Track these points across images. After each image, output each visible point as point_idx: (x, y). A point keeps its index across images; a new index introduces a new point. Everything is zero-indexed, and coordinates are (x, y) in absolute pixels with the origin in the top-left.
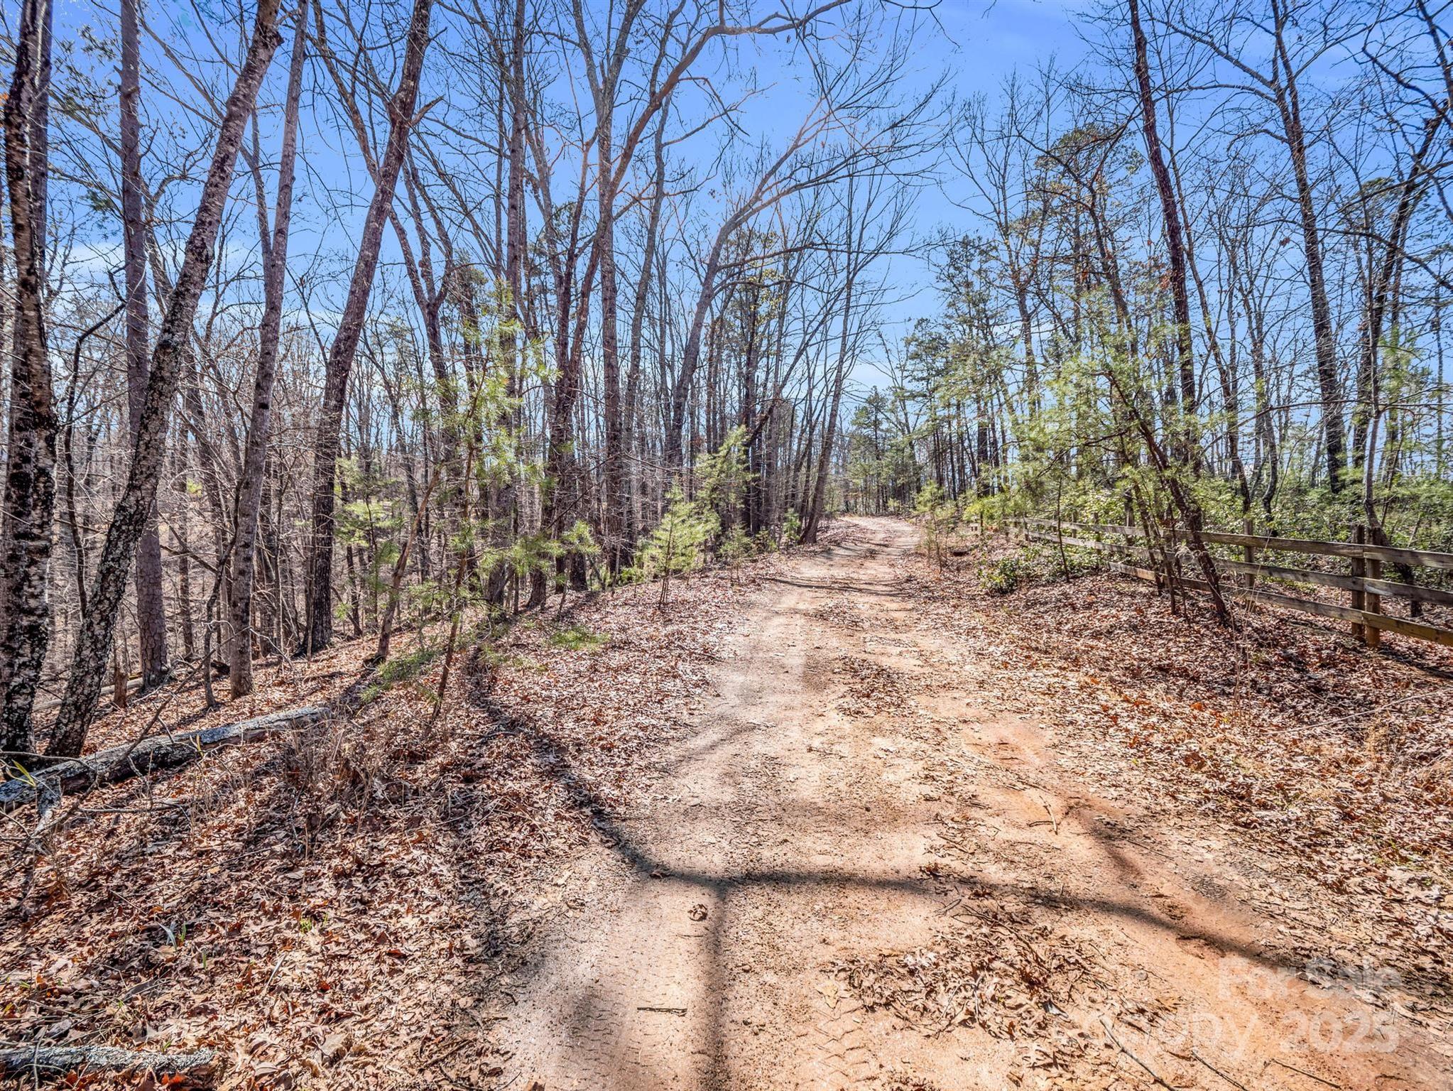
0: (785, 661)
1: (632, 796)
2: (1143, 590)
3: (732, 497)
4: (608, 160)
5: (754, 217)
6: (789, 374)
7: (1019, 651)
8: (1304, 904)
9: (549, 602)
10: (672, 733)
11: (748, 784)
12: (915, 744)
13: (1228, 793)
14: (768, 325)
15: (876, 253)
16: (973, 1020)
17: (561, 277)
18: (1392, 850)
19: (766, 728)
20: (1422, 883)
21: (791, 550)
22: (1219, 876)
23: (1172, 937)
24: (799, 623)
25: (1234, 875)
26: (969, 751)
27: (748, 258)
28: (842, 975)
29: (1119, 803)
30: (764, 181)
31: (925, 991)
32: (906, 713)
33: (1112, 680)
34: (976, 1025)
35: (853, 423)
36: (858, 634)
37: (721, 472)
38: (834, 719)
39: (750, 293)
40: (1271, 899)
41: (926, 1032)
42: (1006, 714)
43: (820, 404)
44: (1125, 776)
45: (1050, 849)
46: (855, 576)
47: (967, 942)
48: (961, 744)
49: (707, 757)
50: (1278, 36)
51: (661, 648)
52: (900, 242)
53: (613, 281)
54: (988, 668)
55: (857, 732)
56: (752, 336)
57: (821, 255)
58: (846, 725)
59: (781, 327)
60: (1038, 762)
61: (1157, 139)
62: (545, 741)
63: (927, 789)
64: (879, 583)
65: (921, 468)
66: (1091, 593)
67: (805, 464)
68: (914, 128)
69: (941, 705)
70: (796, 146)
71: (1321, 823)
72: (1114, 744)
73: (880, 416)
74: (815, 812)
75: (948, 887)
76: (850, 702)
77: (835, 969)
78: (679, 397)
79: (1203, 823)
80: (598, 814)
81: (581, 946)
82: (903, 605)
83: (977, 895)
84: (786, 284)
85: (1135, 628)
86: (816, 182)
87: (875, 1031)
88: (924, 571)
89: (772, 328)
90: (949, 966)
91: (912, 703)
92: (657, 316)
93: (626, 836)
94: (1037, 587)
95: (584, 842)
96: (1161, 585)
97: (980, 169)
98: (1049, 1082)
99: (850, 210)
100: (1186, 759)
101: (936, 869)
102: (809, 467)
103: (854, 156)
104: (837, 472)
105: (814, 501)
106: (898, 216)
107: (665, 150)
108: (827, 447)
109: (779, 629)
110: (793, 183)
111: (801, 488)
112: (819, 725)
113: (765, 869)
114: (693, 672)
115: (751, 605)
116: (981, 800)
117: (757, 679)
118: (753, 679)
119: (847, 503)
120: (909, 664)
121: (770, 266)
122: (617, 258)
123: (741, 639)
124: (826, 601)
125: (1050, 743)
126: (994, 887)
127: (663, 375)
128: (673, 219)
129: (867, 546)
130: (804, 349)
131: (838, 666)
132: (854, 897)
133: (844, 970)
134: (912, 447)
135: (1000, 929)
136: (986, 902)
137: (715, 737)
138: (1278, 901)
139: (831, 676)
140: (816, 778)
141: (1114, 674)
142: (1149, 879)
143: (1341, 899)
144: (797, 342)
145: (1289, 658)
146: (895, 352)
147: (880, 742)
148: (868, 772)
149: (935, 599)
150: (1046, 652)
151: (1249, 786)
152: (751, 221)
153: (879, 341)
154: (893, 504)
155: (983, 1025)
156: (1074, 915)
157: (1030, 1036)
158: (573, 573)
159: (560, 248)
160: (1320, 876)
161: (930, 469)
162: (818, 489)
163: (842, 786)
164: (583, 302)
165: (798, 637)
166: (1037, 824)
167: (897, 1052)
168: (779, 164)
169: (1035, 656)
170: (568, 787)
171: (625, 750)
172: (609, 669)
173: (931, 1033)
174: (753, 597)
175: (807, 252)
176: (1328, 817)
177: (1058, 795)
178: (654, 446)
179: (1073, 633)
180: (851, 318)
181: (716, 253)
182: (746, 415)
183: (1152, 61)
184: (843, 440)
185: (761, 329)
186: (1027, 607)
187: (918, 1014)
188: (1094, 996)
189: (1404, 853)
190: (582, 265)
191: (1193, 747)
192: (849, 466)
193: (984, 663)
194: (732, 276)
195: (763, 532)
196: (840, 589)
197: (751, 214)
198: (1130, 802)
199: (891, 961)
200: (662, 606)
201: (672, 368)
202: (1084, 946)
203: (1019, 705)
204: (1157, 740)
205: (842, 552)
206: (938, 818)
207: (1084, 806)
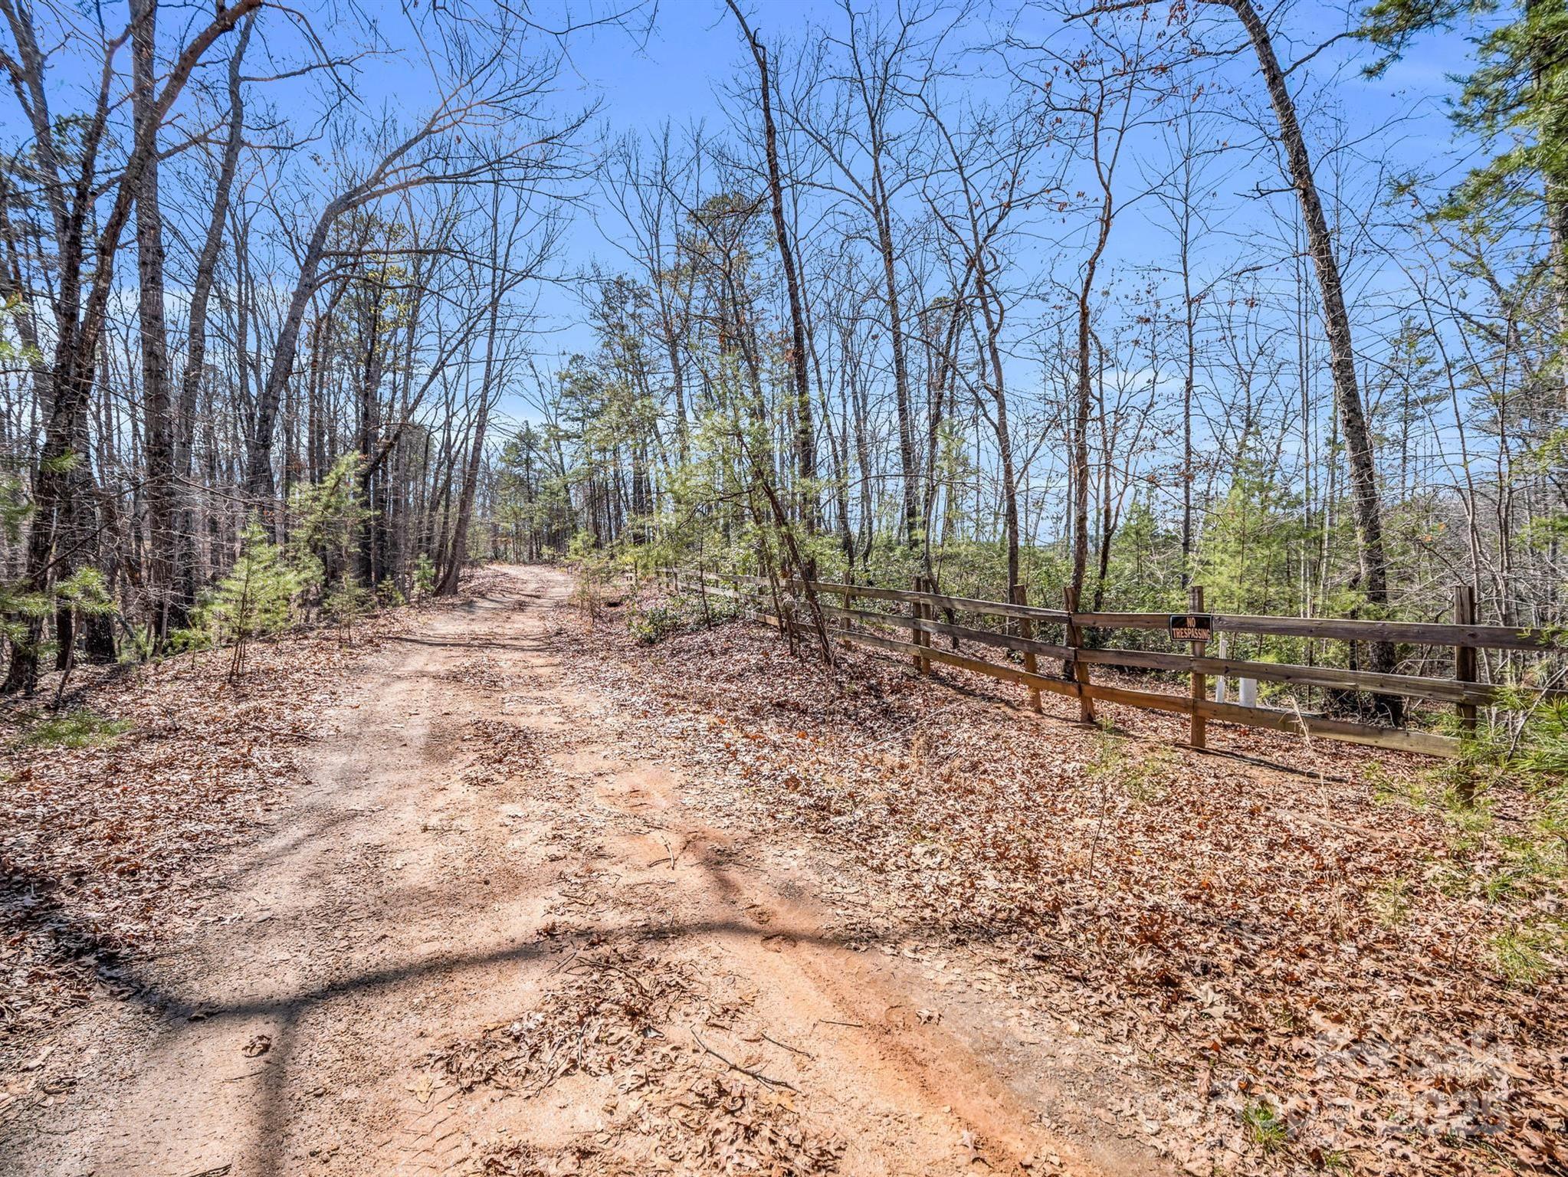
0: (404, 733)
1: (167, 927)
2: (770, 634)
3: (345, 539)
4: (149, 75)
5: (374, 201)
6: (421, 396)
7: (659, 698)
8: (857, 888)
9: (43, 682)
10: (238, 837)
11: (341, 881)
12: (547, 804)
13: (815, 807)
14: (394, 333)
15: (526, 274)
16: (575, 1067)
17: (65, 219)
18: (917, 833)
19: (370, 814)
20: (932, 853)
21: (424, 603)
22: (800, 879)
23: (758, 939)
24: (426, 687)
25: (810, 874)
26: (600, 803)
27: (366, 248)
28: (440, 1064)
29: (730, 831)
30: (388, 161)
31: (528, 1054)
32: (540, 774)
33: (737, 719)
34: (579, 1070)
35: (502, 459)
36: (496, 695)
37: (327, 507)
38: (458, 790)
39: (369, 292)
40: (835, 889)
41: (525, 1094)
42: (641, 761)
43: (462, 436)
44: (737, 805)
45: (666, 885)
46: (499, 631)
47: (579, 992)
48: (595, 796)
49: (286, 859)
50: (876, 160)
51: (228, 732)
52: (550, 269)
53: (157, 239)
54: (629, 718)
55: (484, 802)
56: (373, 344)
57: (459, 264)
58: (472, 796)
59: (411, 339)
60: (664, 804)
61: (783, 223)
62: (17, 878)
63: (554, 850)
64: (526, 637)
65: (576, 514)
66: (728, 639)
67: (443, 503)
68: (565, 149)
69: (578, 760)
70: (428, 132)
71: (876, 819)
72: (731, 779)
73: (532, 455)
74: (423, 898)
75: (564, 944)
76: (479, 770)
77: (432, 1061)
78: (264, 408)
79: (793, 835)
80: (110, 960)
81: (63, 1139)
82: (551, 660)
83: (593, 944)
84: (418, 289)
85: (761, 669)
86: (454, 179)
87: (472, 1111)
88: (575, 623)
89: (400, 338)
90: (556, 1022)
91: (548, 763)
92: (234, 299)
93: (153, 980)
94: (682, 635)
95: (81, 1002)
96: (783, 630)
97: (635, 211)
98: (641, 1101)
99: (495, 220)
100: (786, 782)
101: (553, 929)
102: (447, 506)
103: (499, 161)
104: (484, 515)
105: (454, 546)
106: (549, 242)
107: (244, 85)
108: (469, 486)
109: (400, 697)
110: (425, 174)
111: (437, 529)
112: (440, 801)
113: (354, 974)
114: (275, 758)
115: (364, 670)
116: (607, 850)
117: (365, 757)
118: (359, 758)
119: (496, 549)
120: (550, 722)
121: (397, 263)
122: (162, 210)
123: (348, 712)
124: (461, 660)
125: (677, 784)
126: (609, 933)
127: (244, 377)
128: (258, 179)
129: (516, 597)
130: (441, 368)
131: (468, 732)
132: (460, 979)
133: (441, 1058)
134: (568, 491)
135: (611, 972)
136: (600, 950)
137: (300, 834)
138: (839, 889)
139: (459, 743)
140: (430, 860)
141: (739, 713)
142: (747, 893)
143: (881, 878)
144: (433, 359)
145: (871, 688)
146: (548, 386)
147: (509, 808)
148: (492, 843)
149: (583, 652)
150: (683, 698)
151: (830, 798)
152: (370, 205)
153: (530, 372)
154: (546, 551)
155: (584, 1069)
156: (680, 940)
157: (628, 1064)
158: (90, 639)
159: (63, 177)
160: (870, 863)
161: (586, 516)
162: (460, 533)
163: (460, 863)
164: (102, 262)
165: (424, 703)
166: (657, 863)
167: (493, 1124)
168: (408, 145)
169: (673, 702)
170: (56, 935)
171: (160, 870)
172: (139, 766)
173: (531, 1093)
174: (369, 660)
175: (444, 258)
176: (881, 813)
177: (678, 832)
178: (230, 468)
179: (711, 678)
180: (497, 341)
181: (321, 234)
182: (365, 440)
183: (781, 151)
184: (490, 478)
185: (385, 337)
186: (673, 655)
187: (520, 1079)
188: (689, 1010)
189: (924, 833)
190: (103, 208)
191: (792, 771)
192: (498, 508)
193: (626, 714)
194: (346, 266)
195: (388, 582)
196: (480, 646)
197: (369, 197)
198: (739, 827)
199: (497, 1034)
200: (234, 678)
201: (256, 369)
202: (686, 967)
203: (654, 751)
204: (766, 770)
205: (487, 604)
206: (562, 877)
207: (700, 839)
